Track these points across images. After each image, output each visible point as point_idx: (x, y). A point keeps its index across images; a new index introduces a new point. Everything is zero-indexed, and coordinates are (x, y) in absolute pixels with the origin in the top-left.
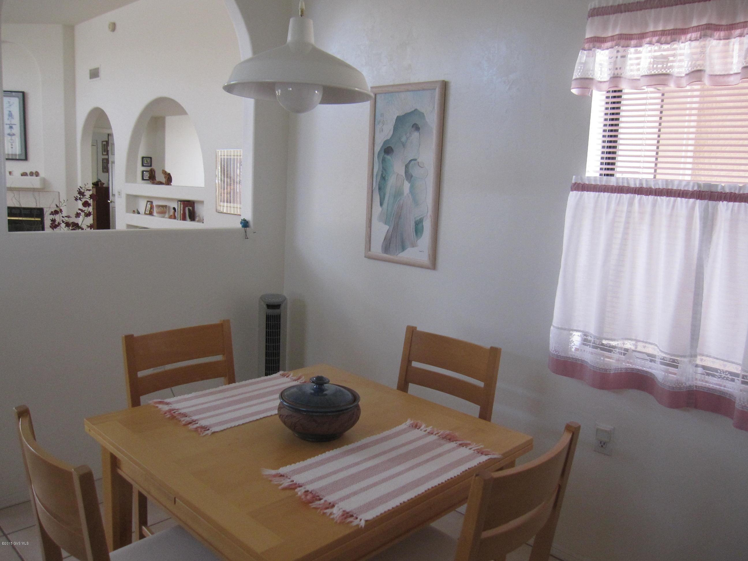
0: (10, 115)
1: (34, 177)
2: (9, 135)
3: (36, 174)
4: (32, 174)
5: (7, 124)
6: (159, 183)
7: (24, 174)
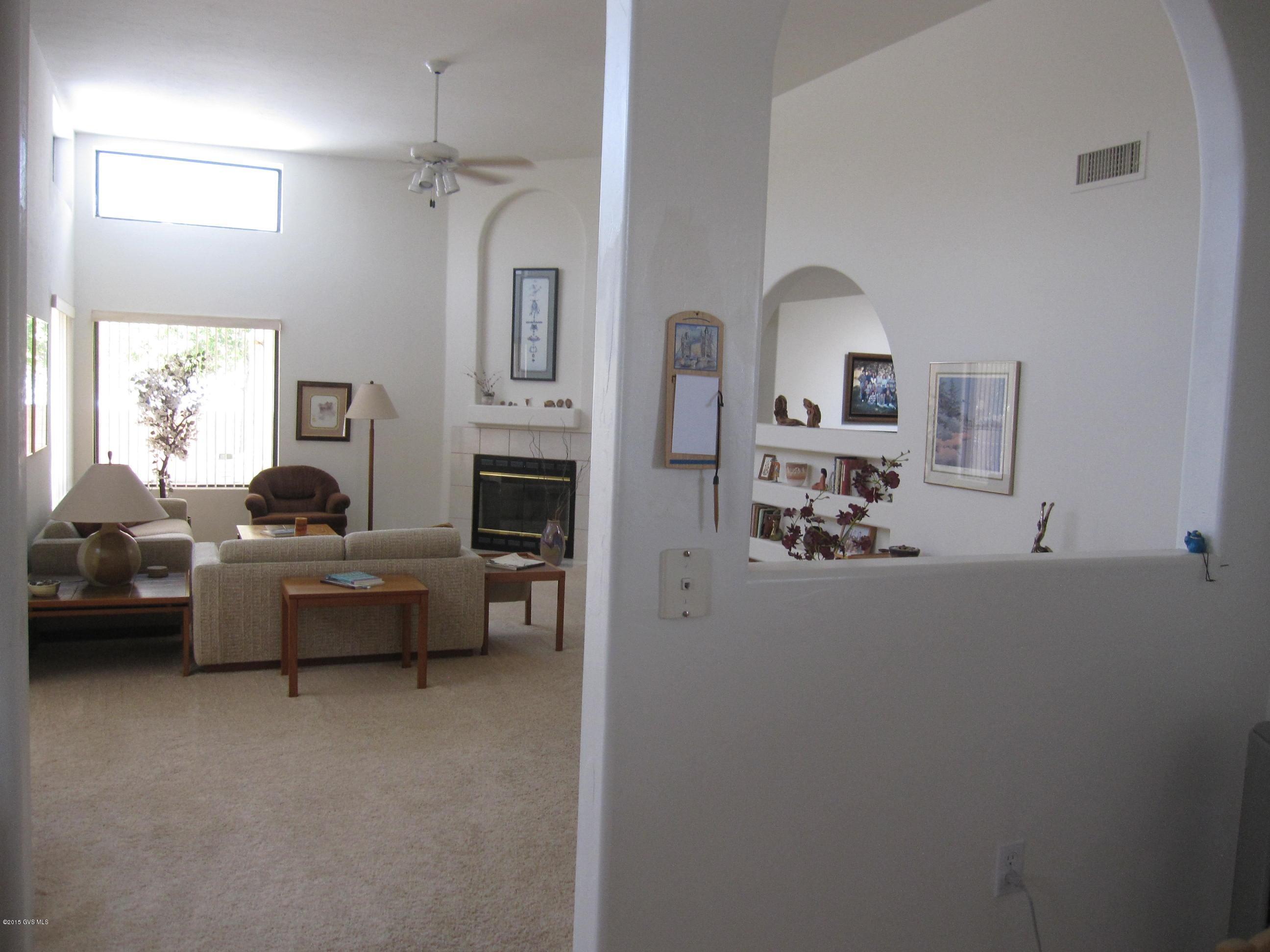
0: (535, 307)
1: (564, 409)
2: (530, 339)
3: (568, 403)
4: (560, 404)
5: (527, 322)
6: (793, 422)
7: (549, 404)
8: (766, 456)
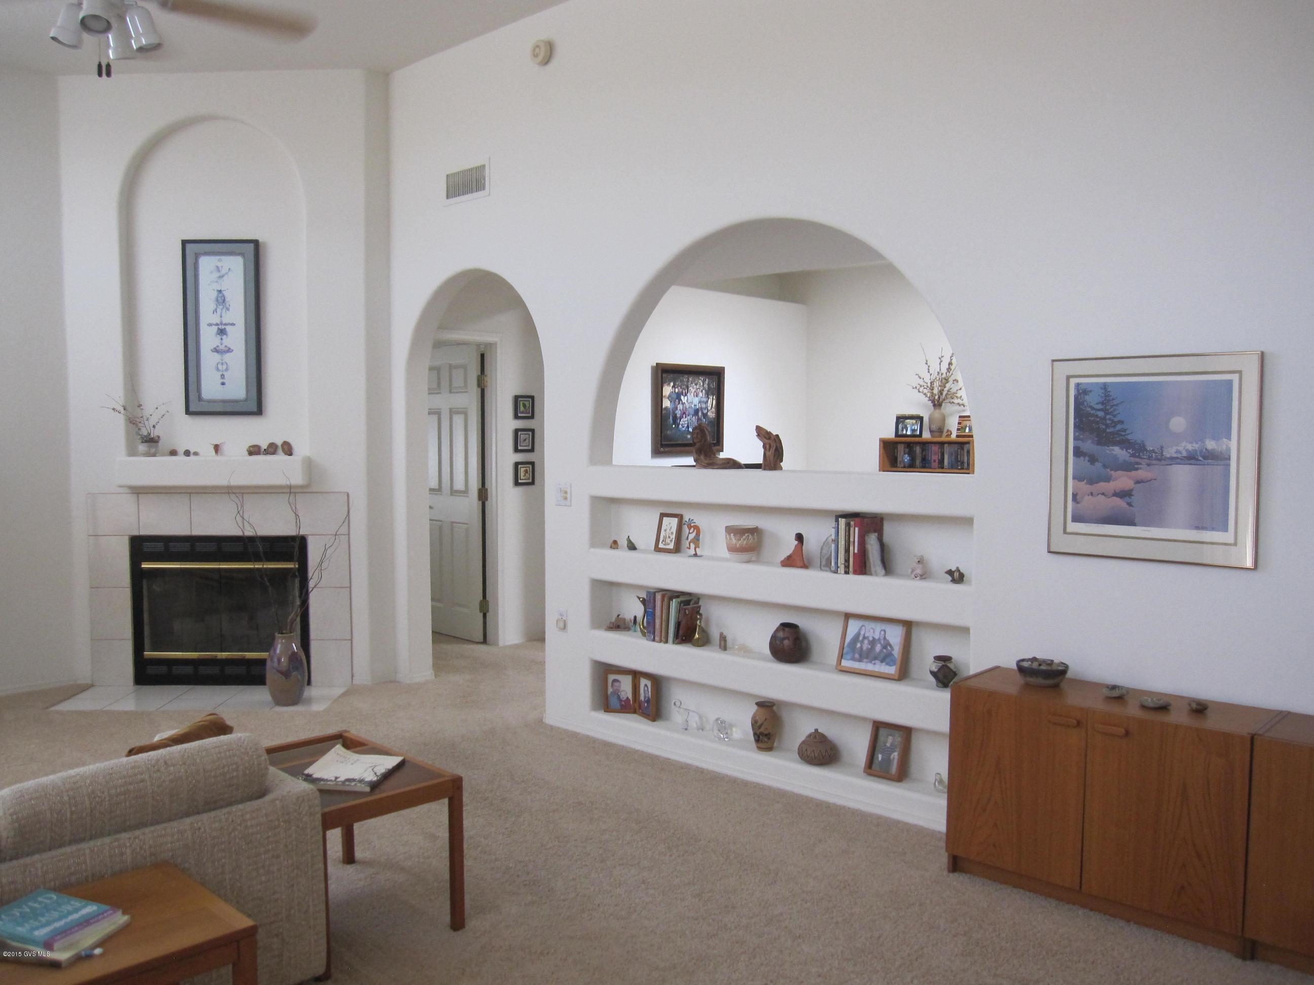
0: (221, 300)
1: (281, 457)
2: (216, 350)
3: (286, 447)
4: (272, 449)
5: (210, 325)
6: (728, 463)
7: (254, 451)
8: (663, 515)
